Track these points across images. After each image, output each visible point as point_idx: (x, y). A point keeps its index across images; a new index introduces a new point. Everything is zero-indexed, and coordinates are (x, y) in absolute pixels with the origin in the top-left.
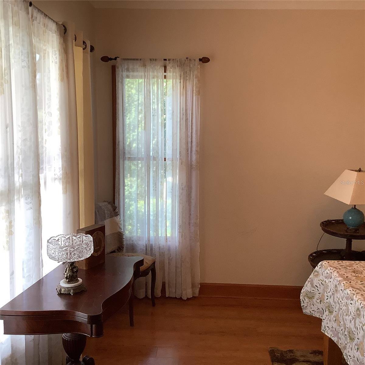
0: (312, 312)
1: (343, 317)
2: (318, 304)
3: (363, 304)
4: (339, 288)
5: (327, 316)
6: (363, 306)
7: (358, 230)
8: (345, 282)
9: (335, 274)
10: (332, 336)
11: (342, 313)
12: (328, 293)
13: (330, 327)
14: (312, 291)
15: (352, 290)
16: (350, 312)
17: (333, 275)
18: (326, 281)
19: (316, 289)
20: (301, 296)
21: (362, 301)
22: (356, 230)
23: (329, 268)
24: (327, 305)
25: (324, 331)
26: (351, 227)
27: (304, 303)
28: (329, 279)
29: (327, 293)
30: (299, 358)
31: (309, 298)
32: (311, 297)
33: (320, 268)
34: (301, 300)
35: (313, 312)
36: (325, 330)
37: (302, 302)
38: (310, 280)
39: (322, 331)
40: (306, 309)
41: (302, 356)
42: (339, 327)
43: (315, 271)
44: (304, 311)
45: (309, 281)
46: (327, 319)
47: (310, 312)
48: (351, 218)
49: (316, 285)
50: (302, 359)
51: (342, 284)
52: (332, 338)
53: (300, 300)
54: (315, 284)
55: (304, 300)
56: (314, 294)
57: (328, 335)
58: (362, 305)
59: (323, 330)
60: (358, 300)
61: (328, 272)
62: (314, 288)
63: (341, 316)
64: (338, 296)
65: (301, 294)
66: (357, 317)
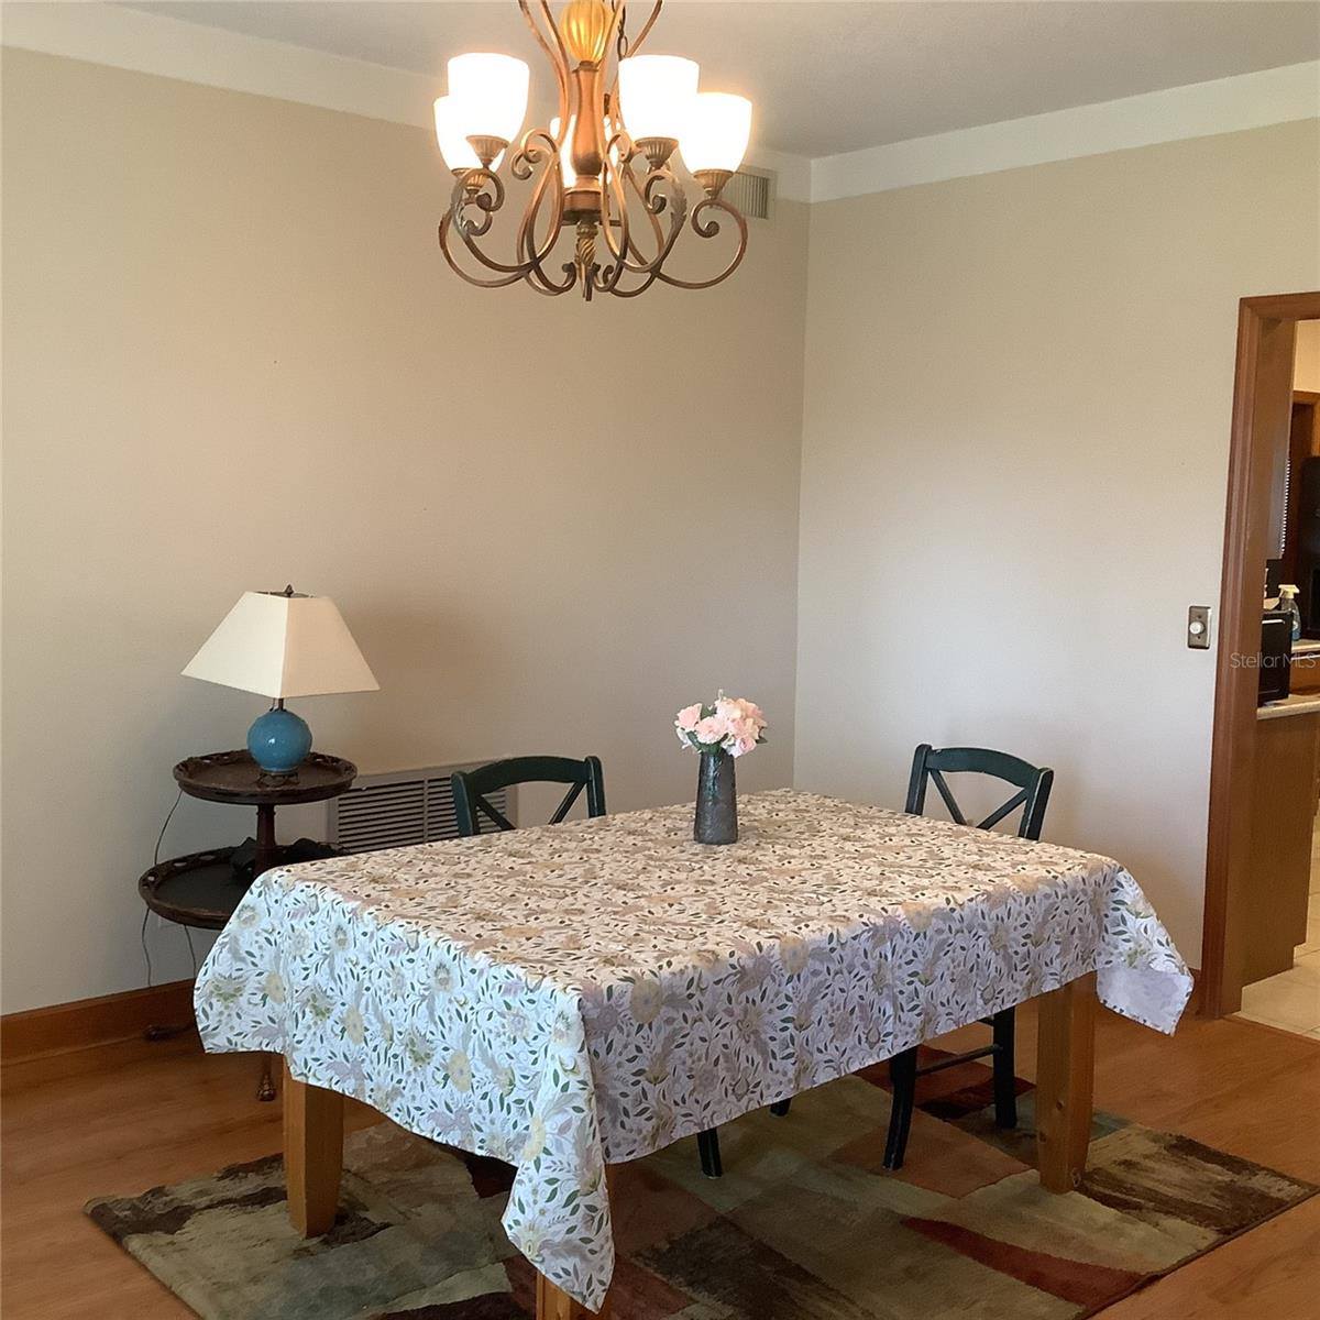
0: (234, 1039)
1: (376, 1010)
2: (254, 1011)
3: (456, 949)
4: (354, 932)
5: (309, 1027)
6: (458, 952)
7: (297, 774)
8: (372, 909)
9: (330, 895)
10: (334, 1081)
11: (370, 1000)
12: (307, 960)
13: (324, 1057)
14: (235, 974)
15: (404, 923)
16: (410, 986)
17: (325, 901)
18: (296, 927)
19: (247, 964)
20: (195, 998)
21: (449, 943)
22: (288, 777)
23: (301, 886)
24: (307, 995)
25: (305, 1075)
26: (275, 769)
27: (207, 1016)
28: (306, 917)
29: (303, 960)
30: (194, 1201)
31: (226, 997)
32: (229, 991)
33: (260, 895)
34: (199, 1013)
35: (239, 1039)
36: (306, 1071)
37: (202, 1016)
38: (226, 940)
39: (294, 1078)
40: (214, 1036)
41: (201, 1193)
42: (364, 1044)
43: (243, 906)
44: (207, 1045)
45: (223, 945)
46: (309, 1038)
47: (229, 1041)
48: (273, 741)
49: (247, 952)
50: (205, 1201)
51: (365, 914)
52: (335, 1088)
53: (194, 1011)
54: (244, 947)
55: (208, 1009)
56: (241, 980)
57: (318, 1084)
58: (453, 952)
59: (302, 1074)
60: (436, 943)
61: (302, 897)
62: (243, 960)
63: (367, 1009)
64: (349, 956)
65: (195, 992)
66: (440, 990)
